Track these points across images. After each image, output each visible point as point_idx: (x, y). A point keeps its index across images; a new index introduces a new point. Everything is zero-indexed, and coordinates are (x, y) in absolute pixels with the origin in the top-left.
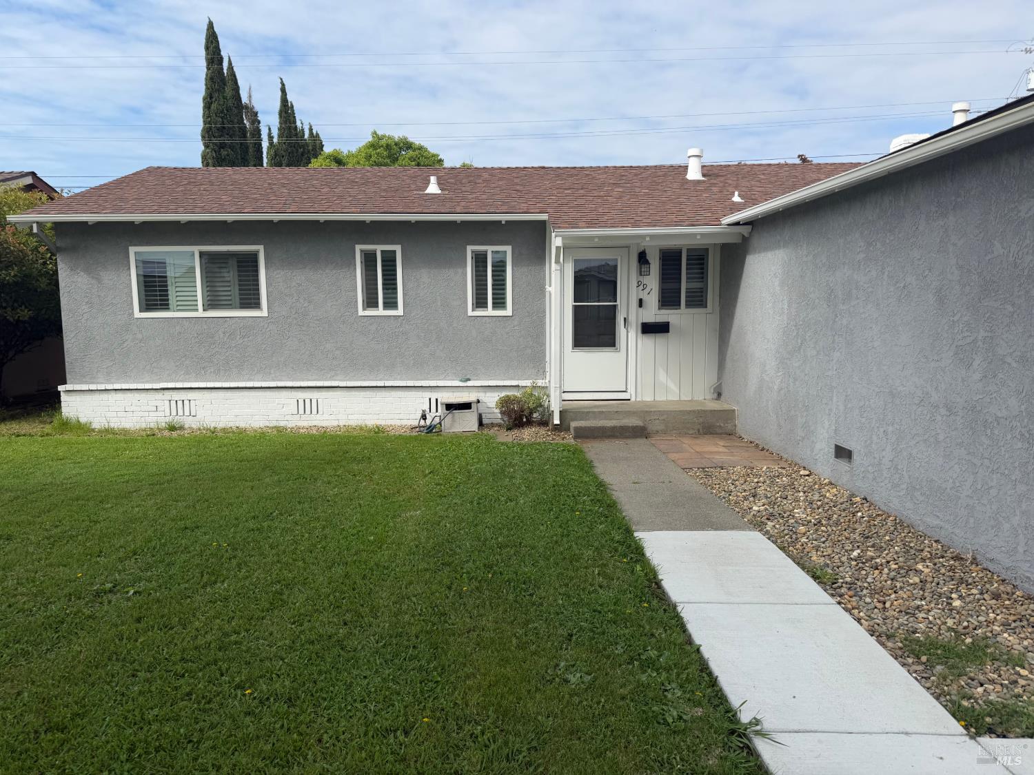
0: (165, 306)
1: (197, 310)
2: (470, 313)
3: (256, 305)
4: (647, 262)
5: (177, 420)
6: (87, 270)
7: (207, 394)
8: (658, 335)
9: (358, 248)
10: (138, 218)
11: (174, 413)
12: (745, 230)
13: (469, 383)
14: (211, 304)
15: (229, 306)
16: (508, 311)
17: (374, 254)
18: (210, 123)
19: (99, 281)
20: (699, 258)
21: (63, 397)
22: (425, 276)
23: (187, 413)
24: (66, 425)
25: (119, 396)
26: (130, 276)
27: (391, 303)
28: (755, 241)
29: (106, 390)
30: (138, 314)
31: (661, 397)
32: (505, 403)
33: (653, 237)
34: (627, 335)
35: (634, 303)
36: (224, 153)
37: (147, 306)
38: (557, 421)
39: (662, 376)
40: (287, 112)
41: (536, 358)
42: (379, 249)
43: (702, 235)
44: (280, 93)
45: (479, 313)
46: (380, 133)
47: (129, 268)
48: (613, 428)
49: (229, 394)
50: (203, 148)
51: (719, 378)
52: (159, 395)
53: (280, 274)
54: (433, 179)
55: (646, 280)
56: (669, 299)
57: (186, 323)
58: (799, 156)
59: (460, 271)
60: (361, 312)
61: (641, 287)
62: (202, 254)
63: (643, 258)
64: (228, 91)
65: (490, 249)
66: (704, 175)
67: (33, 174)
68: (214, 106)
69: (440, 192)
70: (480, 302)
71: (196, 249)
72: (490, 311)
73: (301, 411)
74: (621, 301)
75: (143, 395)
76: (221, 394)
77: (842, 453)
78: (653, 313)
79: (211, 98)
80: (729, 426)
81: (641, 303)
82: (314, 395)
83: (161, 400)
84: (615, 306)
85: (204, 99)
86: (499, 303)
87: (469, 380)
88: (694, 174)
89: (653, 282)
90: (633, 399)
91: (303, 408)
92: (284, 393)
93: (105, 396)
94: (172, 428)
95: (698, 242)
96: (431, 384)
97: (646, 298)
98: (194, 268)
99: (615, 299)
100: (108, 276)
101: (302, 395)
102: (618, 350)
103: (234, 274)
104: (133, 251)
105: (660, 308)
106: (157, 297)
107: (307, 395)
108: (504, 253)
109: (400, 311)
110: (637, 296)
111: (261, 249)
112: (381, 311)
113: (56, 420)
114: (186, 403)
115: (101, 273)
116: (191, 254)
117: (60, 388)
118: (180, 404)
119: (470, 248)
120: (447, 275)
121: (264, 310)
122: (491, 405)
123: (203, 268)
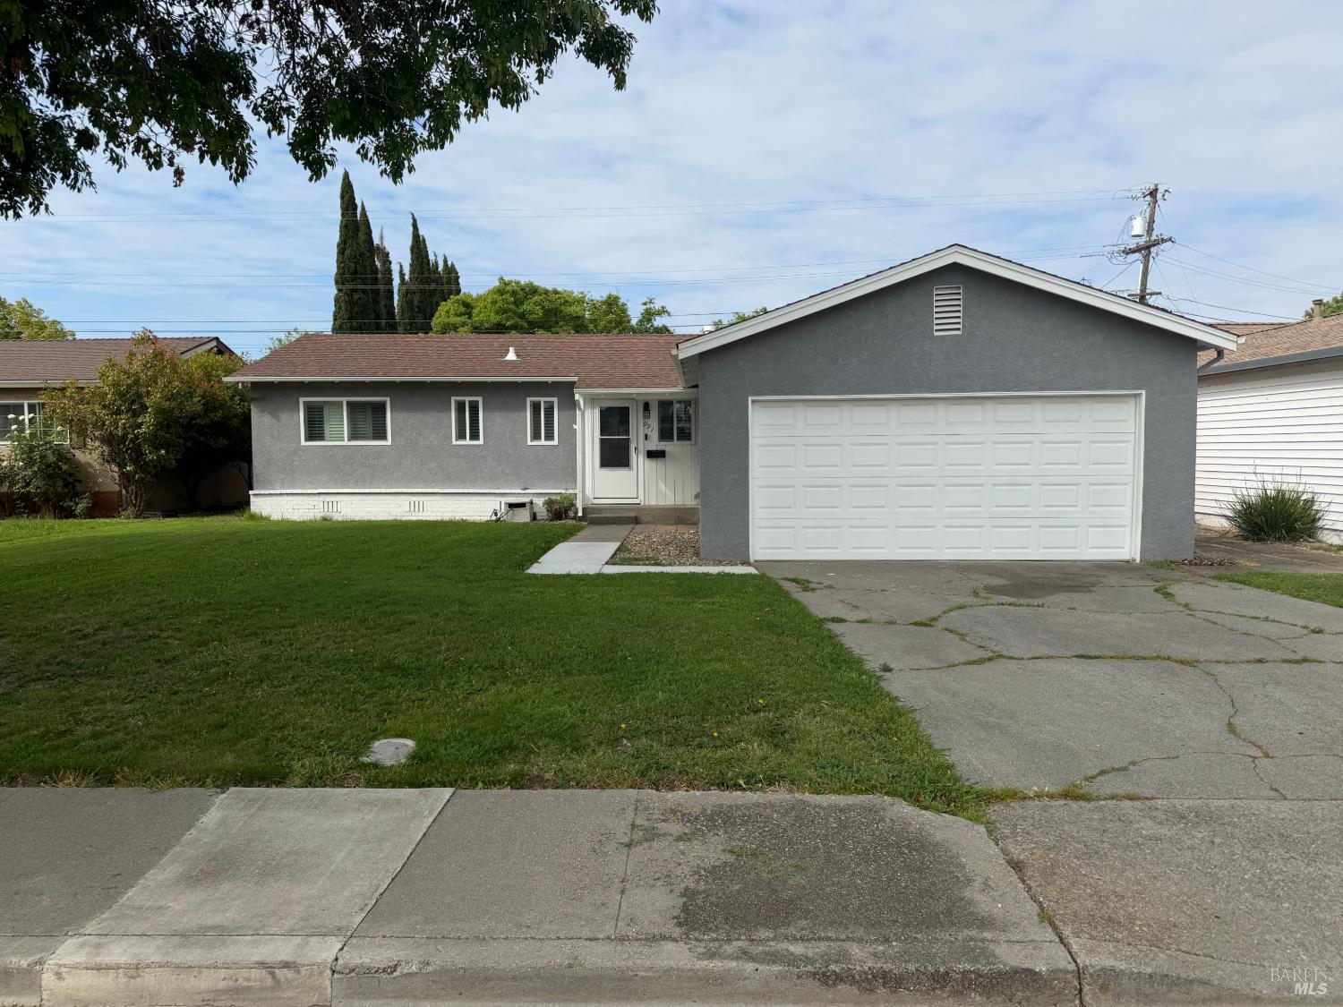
0: (321, 438)
1: (344, 440)
2: (529, 443)
3: (384, 437)
4: (649, 410)
5: (329, 514)
6: (271, 414)
7: (349, 498)
8: (658, 459)
9: (453, 399)
10: (307, 379)
11: (326, 510)
13: (527, 491)
14: (353, 437)
15: (365, 438)
16: (556, 442)
17: (464, 403)
18: (343, 268)
19: (279, 420)
20: (686, 407)
21: (252, 499)
22: (498, 417)
23: (335, 510)
24: (253, 517)
25: (290, 498)
26: (299, 416)
27: (475, 436)
29: (280, 494)
30: (303, 443)
31: (662, 503)
32: (549, 503)
34: (638, 460)
35: (642, 437)
36: (356, 296)
37: (310, 437)
38: (579, 515)
39: (662, 485)
40: (419, 247)
41: (569, 472)
42: (467, 399)
44: (411, 229)
45: (536, 443)
46: (507, 279)
47: (299, 412)
49: (364, 497)
50: (336, 292)
52: (316, 498)
53: (401, 416)
54: (511, 349)
55: (649, 421)
56: (665, 435)
57: (337, 451)
59: (522, 414)
60: (454, 442)
61: (646, 427)
62: (349, 403)
63: (646, 406)
64: (361, 235)
65: (542, 400)
67: (217, 339)
68: (348, 252)
69: (516, 359)
70: (536, 436)
71: (344, 400)
72: (543, 442)
73: (412, 510)
74: (632, 435)
75: (306, 498)
76: (359, 497)
78: (655, 444)
79: (345, 244)
80: (695, 519)
81: (646, 437)
82: (422, 498)
83: (318, 501)
84: (628, 439)
85: (338, 245)
86: (549, 436)
87: (527, 489)
89: (654, 422)
90: (642, 504)
91: (414, 507)
92: (402, 497)
93: (280, 498)
94: (326, 519)
96: (502, 491)
97: (649, 433)
98: (342, 412)
99: (627, 433)
100: (285, 417)
101: (413, 498)
102: (631, 469)
103: (370, 416)
104: (302, 400)
105: (659, 441)
106: (315, 430)
107: (416, 498)
108: (553, 402)
109: (481, 442)
110: (643, 433)
111: (388, 399)
112: (468, 442)
113: (246, 515)
114: (335, 503)
115: (280, 415)
116: (341, 402)
117: (251, 493)
118: (331, 504)
119: (529, 399)
120: (514, 417)
121: (389, 441)
122: (540, 505)
123: (348, 412)
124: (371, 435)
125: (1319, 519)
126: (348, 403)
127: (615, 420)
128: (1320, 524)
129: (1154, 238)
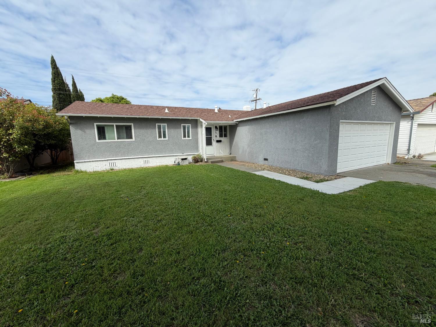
0: (105, 138)
1: (115, 139)
2: (183, 139)
3: (131, 138)
4: (217, 128)
5: (112, 168)
6: (81, 130)
7: (120, 161)
8: (219, 143)
9: (156, 124)
10: (99, 116)
11: (111, 166)
12: (237, 123)
13: (184, 154)
14: (118, 138)
15: (123, 138)
16: (191, 138)
17: (160, 125)
19: (85, 132)
20: (225, 127)
21: (75, 164)
22: (173, 131)
23: (115, 165)
24: (77, 171)
25: (94, 163)
26: (95, 131)
27: (165, 137)
29: (90, 161)
30: (97, 141)
31: (221, 155)
32: (193, 158)
33: (222, 123)
34: (214, 143)
35: (215, 136)
37: (99, 139)
38: (206, 160)
39: (220, 151)
40: (74, 84)
41: (197, 149)
42: (162, 125)
43: (231, 123)
44: (72, 79)
45: (185, 139)
46: (115, 94)
47: (94, 129)
50: (52, 94)
51: (230, 150)
52: (106, 162)
53: (137, 130)
54: (166, 109)
55: (217, 132)
56: (221, 136)
57: (112, 143)
58: (219, 108)
59: (180, 130)
60: (158, 139)
62: (116, 126)
63: (216, 127)
66: (218, 111)
67: (30, 100)
68: (56, 82)
70: (185, 136)
71: (115, 124)
72: (187, 138)
73: (145, 163)
74: (212, 136)
75: (101, 162)
76: (124, 160)
77: (266, 159)
78: (218, 138)
79: (54, 79)
80: (235, 159)
81: (216, 136)
82: (148, 159)
85: (52, 79)
86: (188, 137)
87: (183, 153)
88: (216, 111)
89: (218, 132)
90: (216, 156)
91: (146, 162)
92: (140, 159)
94: (112, 170)
96: (176, 155)
98: (114, 129)
99: (211, 135)
100: (88, 131)
101: (145, 159)
102: (212, 146)
103: (124, 131)
104: (95, 124)
106: (102, 136)
108: (189, 126)
109: (167, 139)
110: (215, 134)
111: (132, 124)
112: (162, 139)
113: (73, 171)
114: (114, 163)
115: (85, 130)
116: (113, 125)
117: (75, 162)
118: (112, 164)
119: (182, 125)
120: (177, 130)
121: (134, 139)
122: (190, 158)
123: (116, 129)
124: (126, 137)
127: (208, 130)
129: (258, 98)
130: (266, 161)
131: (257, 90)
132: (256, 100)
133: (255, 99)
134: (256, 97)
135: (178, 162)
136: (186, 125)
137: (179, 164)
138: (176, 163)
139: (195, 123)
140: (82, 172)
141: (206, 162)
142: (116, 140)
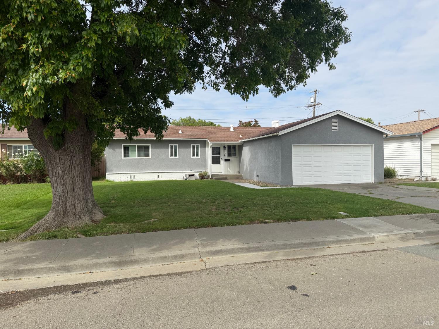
0: (128, 156)
2: (192, 157)
3: (148, 156)
4: (225, 148)
7: (138, 174)
8: (228, 162)
9: (170, 145)
11: (131, 178)
12: (243, 143)
14: (138, 156)
15: (142, 156)
16: (199, 157)
17: (173, 146)
19: (115, 151)
20: (234, 147)
21: (107, 175)
22: (183, 150)
23: (134, 178)
24: (107, 181)
25: (119, 175)
27: (176, 155)
28: (244, 145)
29: (117, 174)
30: (123, 158)
31: (229, 174)
32: (200, 175)
33: (227, 144)
34: (222, 162)
35: (223, 156)
37: (125, 156)
38: (211, 177)
39: (229, 169)
41: (205, 166)
45: (194, 157)
47: (122, 149)
48: (221, 178)
49: (143, 174)
51: (239, 170)
52: (128, 175)
53: (154, 150)
54: (180, 130)
55: (225, 151)
56: (229, 155)
57: (134, 160)
58: (255, 120)
59: (190, 149)
60: (170, 157)
63: (224, 147)
66: (234, 130)
69: (182, 133)
70: (194, 155)
71: (137, 145)
74: (221, 155)
75: (124, 175)
76: (141, 174)
78: (227, 157)
80: (242, 178)
81: (224, 155)
82: (161, 174)
84: (219, 156)
86: (197, 155)
87: (192, 170)
88: (232, 130)
89: (226, 151)
90: (224, 174)
91: (159, 176)
92: (154, 174)
94: (131, 181)
95: (235, 144)
96: (185, 171)
97: (225, 154)
98: (136, 149)
100: (117, 150)
102: (220, 164)
103: (144, 150)
104: (123, 145)
105: (228, 156)
106: (126, 154)
107: (159, 174)
108: (198, 146)
109: (178, 157)
110: (223, 154)
111: (150, 145)
112: (174, 157)
113: (105, 180)
114: (134, 176)
115: (116, 149)
116: (136, 146)
117: (106, 173)
118: (133, 176)
119: (192, 145)
120: (187, 150)
121: (150, 157)
122: (197, 175)
123: (138, 149)
124: (144, 155)
125: (396, 173)
126: (138, 146)
127: (216, 151)
128: (397, 174)
129: (316, 103)
130: (258, 178)
131: (316, 92)
132: (314, 106)
133: (313, 104)
134: (315, 101)
135: (187, 178)
136: (195, 145)
137: (186, 179)
138: (184, 179)
139: (204, 143)
140: (110, 181)
141: (211, 178)
142: (137, 158)
